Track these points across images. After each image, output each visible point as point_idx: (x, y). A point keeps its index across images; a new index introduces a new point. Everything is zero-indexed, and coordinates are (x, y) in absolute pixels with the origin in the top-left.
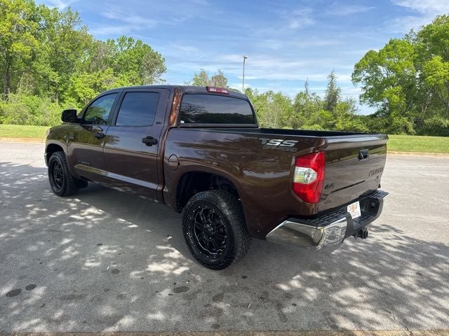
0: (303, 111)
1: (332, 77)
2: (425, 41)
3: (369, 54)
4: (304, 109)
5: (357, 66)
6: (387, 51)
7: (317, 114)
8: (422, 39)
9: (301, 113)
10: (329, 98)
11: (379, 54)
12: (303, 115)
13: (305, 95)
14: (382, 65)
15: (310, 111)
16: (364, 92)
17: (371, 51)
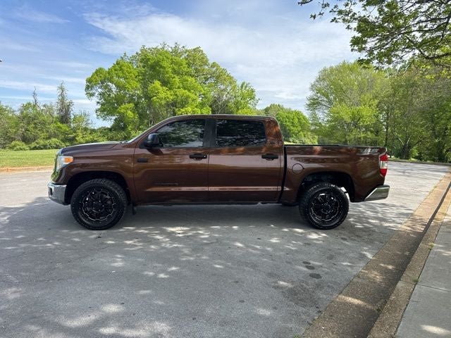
0: (35, 124)
1: (62, 89)
2: (144, 67)
3: (99, 72)
4: (36, 121)
5: (89, 81)
6: (115, 70)
7: (52, 127)
8: (142, 64)
9: (33, 125)
10: (61, 110)
11: (109, 73)
12: (35, 128)
13: (34, 106)
14: (112, 82)
15: (44, 123)
16: (99, 106)
17: (101, 69)
